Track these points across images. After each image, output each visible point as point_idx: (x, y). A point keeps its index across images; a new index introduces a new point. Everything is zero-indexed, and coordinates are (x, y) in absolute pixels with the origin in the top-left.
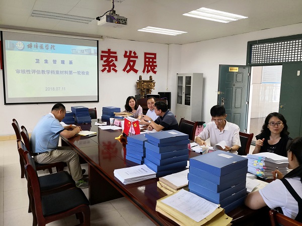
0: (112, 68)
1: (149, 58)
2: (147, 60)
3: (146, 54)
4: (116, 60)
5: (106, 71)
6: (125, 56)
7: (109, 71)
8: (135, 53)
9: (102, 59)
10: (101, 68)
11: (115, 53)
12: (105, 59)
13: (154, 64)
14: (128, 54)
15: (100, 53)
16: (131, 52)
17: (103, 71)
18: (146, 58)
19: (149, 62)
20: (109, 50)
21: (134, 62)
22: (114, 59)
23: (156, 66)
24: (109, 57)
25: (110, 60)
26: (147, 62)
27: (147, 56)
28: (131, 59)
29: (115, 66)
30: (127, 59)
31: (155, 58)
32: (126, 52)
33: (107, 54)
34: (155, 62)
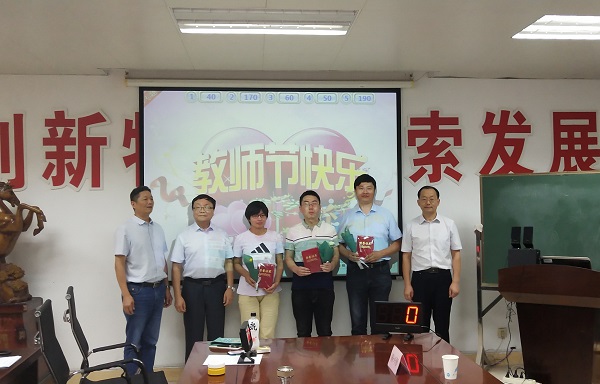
0: (443, 167)
1: (571, 129)
2: (564, 135)
3: (558, 116)
4: (458, 142)
5: (425, 178)
7: (435, 177)
8: (519, 117)
9: (412, 143)
10: (409, 169)
11: (455, 121)
12: (420, 141)
13: (591, 147)
14: (496, 121)
15: (406, 126)
16: (505, 114)
17: (415, 178)
18: (558, 129)
19: (571, 141)
20: (435, 114)
21: (519, 145)
22: (450, 140)
23: (598, 153)
24: (432, 135)
25: (437, 144)
26: (564, 141)
27: (564, 122)
28: (508, 136)
29: (455, 162)
30: (492, 137)
31: (593, 127)
32: (490, 116)
33: (428, 127)
34: (595, 141)
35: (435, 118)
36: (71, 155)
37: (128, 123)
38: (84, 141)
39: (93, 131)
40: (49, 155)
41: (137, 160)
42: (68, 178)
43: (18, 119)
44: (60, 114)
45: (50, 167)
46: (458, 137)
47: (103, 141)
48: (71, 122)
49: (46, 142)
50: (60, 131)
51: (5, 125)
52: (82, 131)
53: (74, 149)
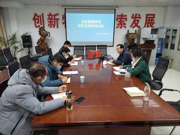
0: (123, 25)
1: (149, 18)
2: (148, 19)
3: (147, 15)
4: (126, 20)
5: (119, 28)
6: (132, 17)
7: (121, 28)
8: (139, 15)
9: (117, 20)
10: (116, 26)
11: (126, 16)
12: (119, 20)
13: (153, 22)
14: (134, 16)
15: (116, 17)
16: (136, 15)
17: (117, 27)
19: (149, 20)
20: (122, 14)
21: (138, 21)
22: (125, 20)
23: (154, 23)
24: (121, 19)
25: (122, 21)
26: (148, 20)
27: (148, 16)
28: (136, 19)
29: (125, 24)
30: (133, 19)
31: (154, 17)
32: (133, 15)
33: (121, 17)
34: (154, 20)
35: (122, 15)
36: (53, 22)
37: (63, 15)
38: (55, 19)
39: (57, 17)
40: (49, 22)
41: (65, 23)
42: (52, 26)
43: (43, 14)
44: (50, 14)
45: (49, 24)
47: (58, 19)
48: (52, 15)
49: (48, 19)
50: (50, 17)
51: (40, 16)
52: (54, 17)
53: (53, 21)
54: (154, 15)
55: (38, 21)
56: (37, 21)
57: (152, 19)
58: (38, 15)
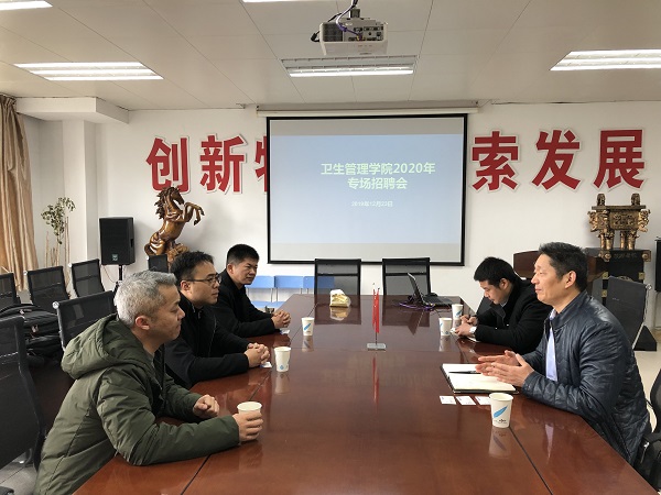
0: (501, 177)
1: (617, 145)
2: (610, 150)
3: (605, 134)
4: (515, 157)
5: (485, 187)
6: (541, 145)
7: (494, 186)
8: (570, 135)
9: (475, 158)
10: (473, 179)
11: (512, 140)
12: (483, 157)
13: (635, 160)
14: (549, 140)
16: (557, 134)
17: (477, 186)
18: (604, 144)
19: (616, 155)
20: (496, 134)
21: (568, 159)
22: (508, 156)
23: (641, 165)
24: (493, 152)
25: (497, 158)
26: (610, 156)
27: (610, 139)
28: (558, 151)
29: (511, 173)
30: (545, 153)
31: (638, 143)
32: (543, 135)
33: (490, 145)
34: (639, 155)
35: (496, 138)
36: (219, 168)
37: (259, 144)
38: (228, 158)
39: (235, 150)
40: (204, 168)
41: (265, 172)
42: (218, 185)
43: (184, 141)
44: (211, 138)
45: (205, 177)
46: (514, 153)
47: (241, 158)
48: (219, 144)
49: (202, 158)
50: (212, 150)
51: (175, 147)
52: (227, 151)
53: (221, 164)
54: (638, 134)
55: (166, 166)
56: (160, 166)
57: (630, 150)
58: (168, 143)
